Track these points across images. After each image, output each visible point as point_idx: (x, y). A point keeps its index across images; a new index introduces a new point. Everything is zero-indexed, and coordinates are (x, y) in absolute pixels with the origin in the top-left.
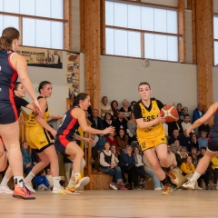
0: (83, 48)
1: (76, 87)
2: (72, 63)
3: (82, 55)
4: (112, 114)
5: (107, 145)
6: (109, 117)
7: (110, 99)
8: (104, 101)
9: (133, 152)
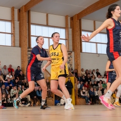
0: (74, 50)
1: (71, 65)
2: (69, 56)
3: (73, 52)
4: (85, 75)
5: (83, 88)
6: (84, 77)
7: (85, 69)
8: (82, 70)
9: (94, 90)
